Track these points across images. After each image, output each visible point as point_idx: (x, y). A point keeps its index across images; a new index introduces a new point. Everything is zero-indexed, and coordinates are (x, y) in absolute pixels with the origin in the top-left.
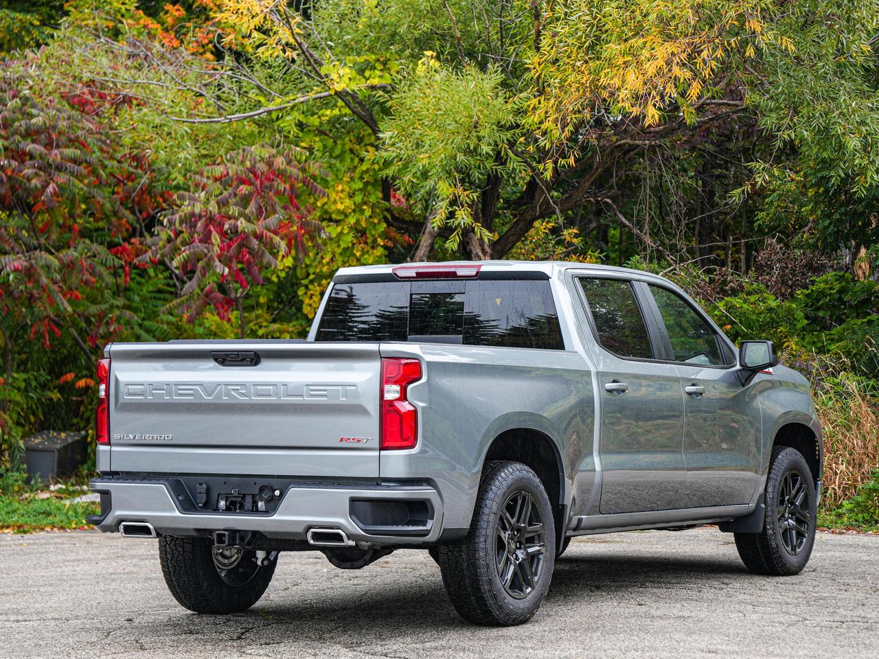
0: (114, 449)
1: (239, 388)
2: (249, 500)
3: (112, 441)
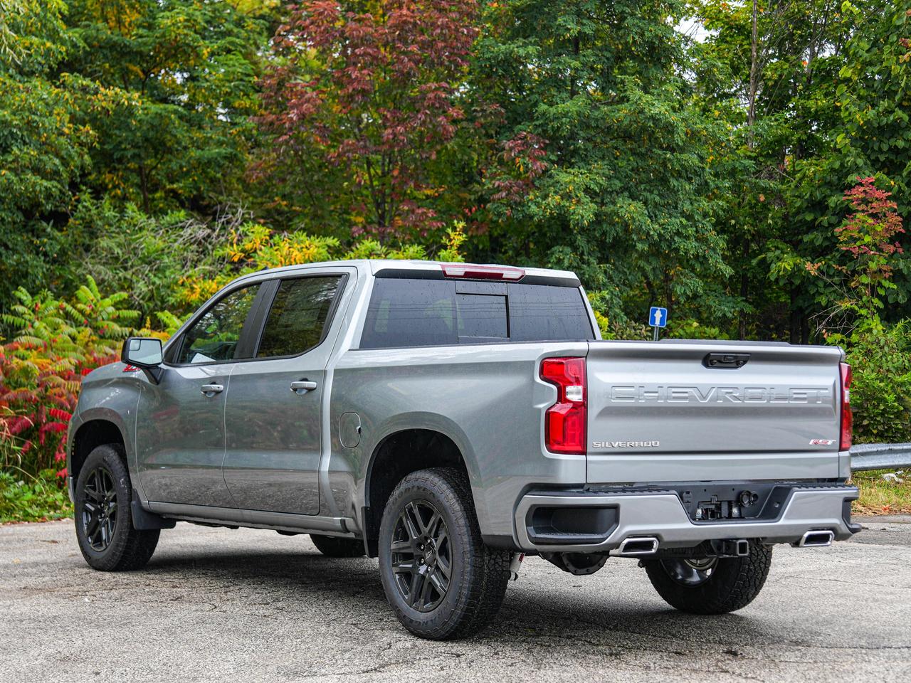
0: (590, 458)
1: (731, 390)
2: (725, 508)
3: (589, 449)
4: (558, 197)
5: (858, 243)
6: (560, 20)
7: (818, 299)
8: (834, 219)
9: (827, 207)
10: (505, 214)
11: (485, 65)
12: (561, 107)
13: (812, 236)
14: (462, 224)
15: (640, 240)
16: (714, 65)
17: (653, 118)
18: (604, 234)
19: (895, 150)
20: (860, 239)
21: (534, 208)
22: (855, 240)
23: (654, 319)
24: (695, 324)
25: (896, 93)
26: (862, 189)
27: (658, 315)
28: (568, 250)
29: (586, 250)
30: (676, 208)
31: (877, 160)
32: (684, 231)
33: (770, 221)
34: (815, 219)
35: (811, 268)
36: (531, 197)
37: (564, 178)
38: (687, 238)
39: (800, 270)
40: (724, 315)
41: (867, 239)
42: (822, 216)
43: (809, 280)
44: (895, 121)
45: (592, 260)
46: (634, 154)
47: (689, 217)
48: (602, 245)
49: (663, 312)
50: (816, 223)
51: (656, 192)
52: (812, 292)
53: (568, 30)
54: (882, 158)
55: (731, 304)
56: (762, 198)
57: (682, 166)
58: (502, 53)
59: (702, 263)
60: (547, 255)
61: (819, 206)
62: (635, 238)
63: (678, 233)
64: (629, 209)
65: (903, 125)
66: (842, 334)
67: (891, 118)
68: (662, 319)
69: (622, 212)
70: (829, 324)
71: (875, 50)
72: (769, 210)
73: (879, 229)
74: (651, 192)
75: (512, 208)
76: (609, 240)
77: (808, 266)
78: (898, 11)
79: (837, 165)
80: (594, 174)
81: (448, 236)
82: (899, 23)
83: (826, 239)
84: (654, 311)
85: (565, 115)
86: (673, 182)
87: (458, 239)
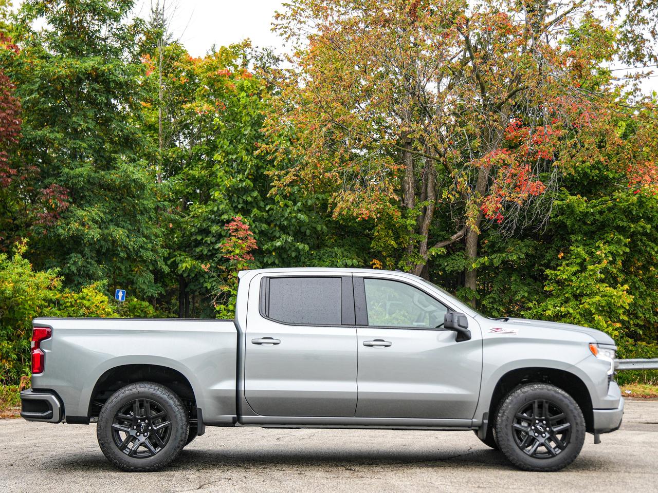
4: (76, 224)
5: (232, 254)
6: (74, 119)
7: (205, 285)
8: (213, 240)
9: (210, 232)
10: (43, 233)
11: (27, 143)
12: (78, 170)
13: (201, 249)
14: (26, 240)
15: (122, 250)
16: (156, 151)
17: (134, 180)
18: (101, 246)
19: (246, 202)
20: (233, 251)
21: (61, 231)
22: (231, 252)
23: (118, 296)
24: (136, 300)
25: (245, 171)
26: (235, 223)
27: (121, 294)
28: (80, 256)
29: (89, 256)
30: (139, 231)
31: (236, 207)
32: (145, 246)
33: (176, 239)
34: (202, 239)
35: (205, 267)
36: (59, 223)
37: (80, 213)
38: (147, 249)
39: (195, 268)
40: (152, 295)
41: (237, 251)
42: (206, 237)
43: (201, 274)
44: (246, 186)
45: (93, 262)
46: (114, 199)
47: (147, 237)
48: (98, 252)
49: (123, 293)
50: (204, 241)
51: (128, 222)
52: (201, 281)
53: (80, 125)
54: (240, 206)
55: (154, 288)
56: (171, 225)
57: (144, 208)
58: (39, 136)
59: (153, 265)
60: (65, 259)
61: (205, 232)
62: (119, 250)
63: (142, 247)
64: (119, 233)
65: (250, 188)
66: (224, 305)
67: (244, 184)
68: (123, 297)
69: (114, 234)
70: (217, 299)
71: (232, 146)
72: (174, 232)
73: (244, 246)
74: (126, 222)
75: (47, 230)
76: (104, 250)
77: (203, 266)
78: (244, 126)
79: (215, 209)
80: (96, 211)
81: (16, 247)
82: (246, 133)
83: (209, 251)
84: (118, 292)
85: (81, 175)
86: (139, 217)
87: (24, 249)
